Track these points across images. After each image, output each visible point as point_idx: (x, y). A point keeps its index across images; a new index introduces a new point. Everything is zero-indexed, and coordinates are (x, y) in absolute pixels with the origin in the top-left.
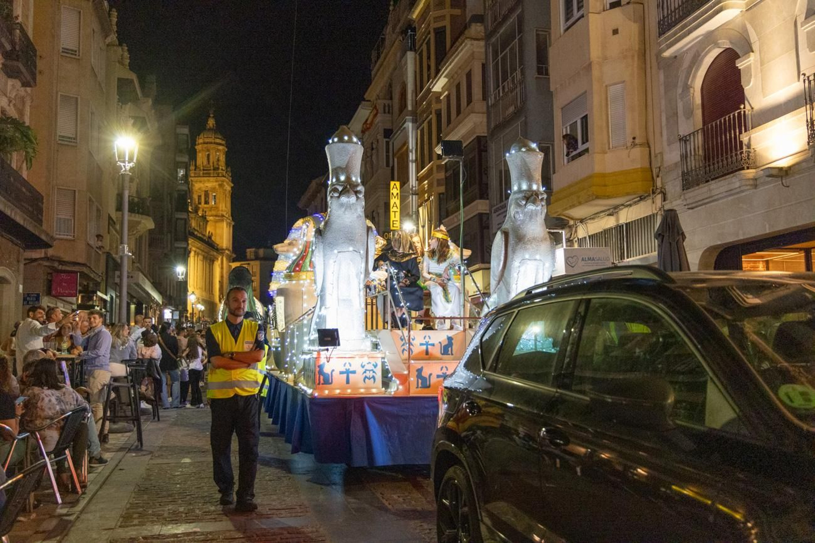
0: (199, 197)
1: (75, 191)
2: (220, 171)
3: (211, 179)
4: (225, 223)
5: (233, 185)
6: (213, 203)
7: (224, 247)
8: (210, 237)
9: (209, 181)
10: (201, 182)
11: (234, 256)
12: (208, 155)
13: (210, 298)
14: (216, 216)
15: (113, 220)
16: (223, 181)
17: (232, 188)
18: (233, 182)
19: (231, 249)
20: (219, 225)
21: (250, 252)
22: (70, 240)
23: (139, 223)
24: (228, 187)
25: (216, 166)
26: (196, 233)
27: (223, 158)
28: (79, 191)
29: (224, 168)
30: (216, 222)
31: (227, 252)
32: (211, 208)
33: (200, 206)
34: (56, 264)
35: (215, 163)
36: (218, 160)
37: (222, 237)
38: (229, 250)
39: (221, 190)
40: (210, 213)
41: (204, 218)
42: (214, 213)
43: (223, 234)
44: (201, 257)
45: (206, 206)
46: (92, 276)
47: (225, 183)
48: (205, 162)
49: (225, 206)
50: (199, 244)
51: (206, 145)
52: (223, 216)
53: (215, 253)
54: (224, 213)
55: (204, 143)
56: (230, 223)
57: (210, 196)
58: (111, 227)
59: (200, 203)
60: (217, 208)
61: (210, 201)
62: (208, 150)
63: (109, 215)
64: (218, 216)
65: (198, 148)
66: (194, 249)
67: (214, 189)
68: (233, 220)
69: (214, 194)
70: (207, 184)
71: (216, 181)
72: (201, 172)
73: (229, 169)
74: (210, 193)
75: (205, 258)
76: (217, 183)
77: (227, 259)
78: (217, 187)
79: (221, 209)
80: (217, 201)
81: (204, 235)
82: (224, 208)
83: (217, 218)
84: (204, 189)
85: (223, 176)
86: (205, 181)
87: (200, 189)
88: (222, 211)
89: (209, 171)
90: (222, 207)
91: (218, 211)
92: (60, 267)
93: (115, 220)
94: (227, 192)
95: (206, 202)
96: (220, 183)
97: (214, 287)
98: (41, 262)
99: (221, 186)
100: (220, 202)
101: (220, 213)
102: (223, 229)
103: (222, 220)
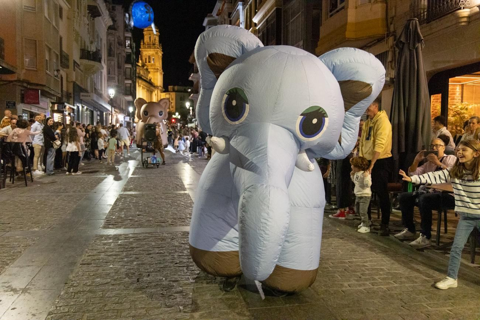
0: (146, 59)
1: (36, 41)
2: (156, 45)
3: (152, 49)
4: (159, 73)
5: (163, 53)
6: (153, 62)
7: (159, 85)
8: (150, 80)
9: (150, 51)
10: (146, 51)
11: (164, 90)
12: (150, 37)
14: (154, 69)
15: (77, 64)
16: (158, 51)
17: (163, 55)
18: (163, 51)
19: (162, 86)
20: (156, 73)
21: (170, 87)
22: (35, 71)
23: (94, 66)
24: (160, 54)
25: (154, 43)
26: (143, 77)
27: (157, 39)
28: (39, 41)
29: (158, 44)
30: (154, 72)
31: (160, 88)
32: (152, 65)
33: (146, 64)
34: (25, 85)
35: (154, 41)
36: (155, 40)
37: (157, 80)
39: (157, 56)
40: (151, 68)
41: (147, 69)
42: (153, 67)
43: (158, 78)
44: (145, 90)
45: (149, 64)
46: (52, 93)
48: (149, 41)
49: (159, 64)
50: (144, 83)
51: (149, 32)
52: (158, 69)
53: (153, 88)
54: (159, 68)
55: (148, 30)
56: (161, 73)
57: (151, 59)
58: (75, 67)
59: (146, 62)
60: (155, 65)
61: (151, 61)
62: (150, 34)
63: (74, 60)
65: (145, 33)
66: (142, 85)
67: (153, 55)
68: (163, 71)
69: (153, 58)
70: (149, 52)
71: (154, 51)
72: (147, 46)
73: (161, 45)
74: (151, 57)
75: (148, 90)
77: (160, 91)
78: (155, 54)
81: (147, 79)
82: (158, 65)
83: (155, 70)
84: (148, 55)
85: (158, 48)
86: (148, 51)
87: (146, 55)
89: (151, 45)
92: (29, 86)
93: (79, 64)
94: (160, 57)
95: (149, 62)
98: (15, 83)
99: (157, 53)
100: (156, 62)
101: (156, 68)
102: (158, 76)
103: (158, 71)
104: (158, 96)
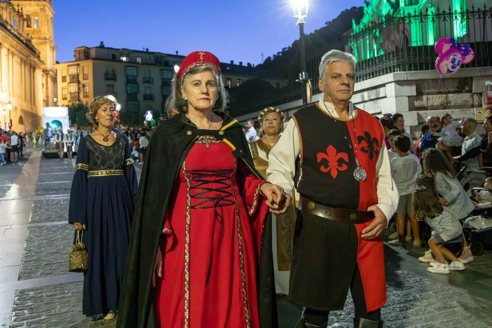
3: (33, 3)
4: (48, 47)
5: (54, 12)
6: (36, 27)
7: (49, 69)
13: (32, 109)
14: (39, 38)
16: (45, 6)
24: (50, 13)
30: (39, 44)
31: (51, 73)
32: (34, 32)
38: (53, 72)
39: (43, 14)
42: (36, 35)
45: (28, 29)
47: (46, 8)
52: (45, 39)
54: (49, 37)
56: (53, 48)
57: (32, 21)
60: (40, 31)
61: (32, 25)
64: (42, 39)
67: (35, 13)
69: (36, 18)
71: (38, 5)
74: (32, 17)
76: (39, 8)
77: (52, 80)
78: (39, 11)
79: (43, 32)
80: (39, 24)
82: (47, 32)
83: (40, 41)
85: (45, 1)
88: (45, 34)
90: (45, 30)
91: (41, 34)
95: (28, 25)
96: (42, 7)
97: (36, 100)
99: (43, 10)
100: (42, 26)
101: (43, 36)
102: (46, 51)
103: (45, 43)
104: (47, 88)
